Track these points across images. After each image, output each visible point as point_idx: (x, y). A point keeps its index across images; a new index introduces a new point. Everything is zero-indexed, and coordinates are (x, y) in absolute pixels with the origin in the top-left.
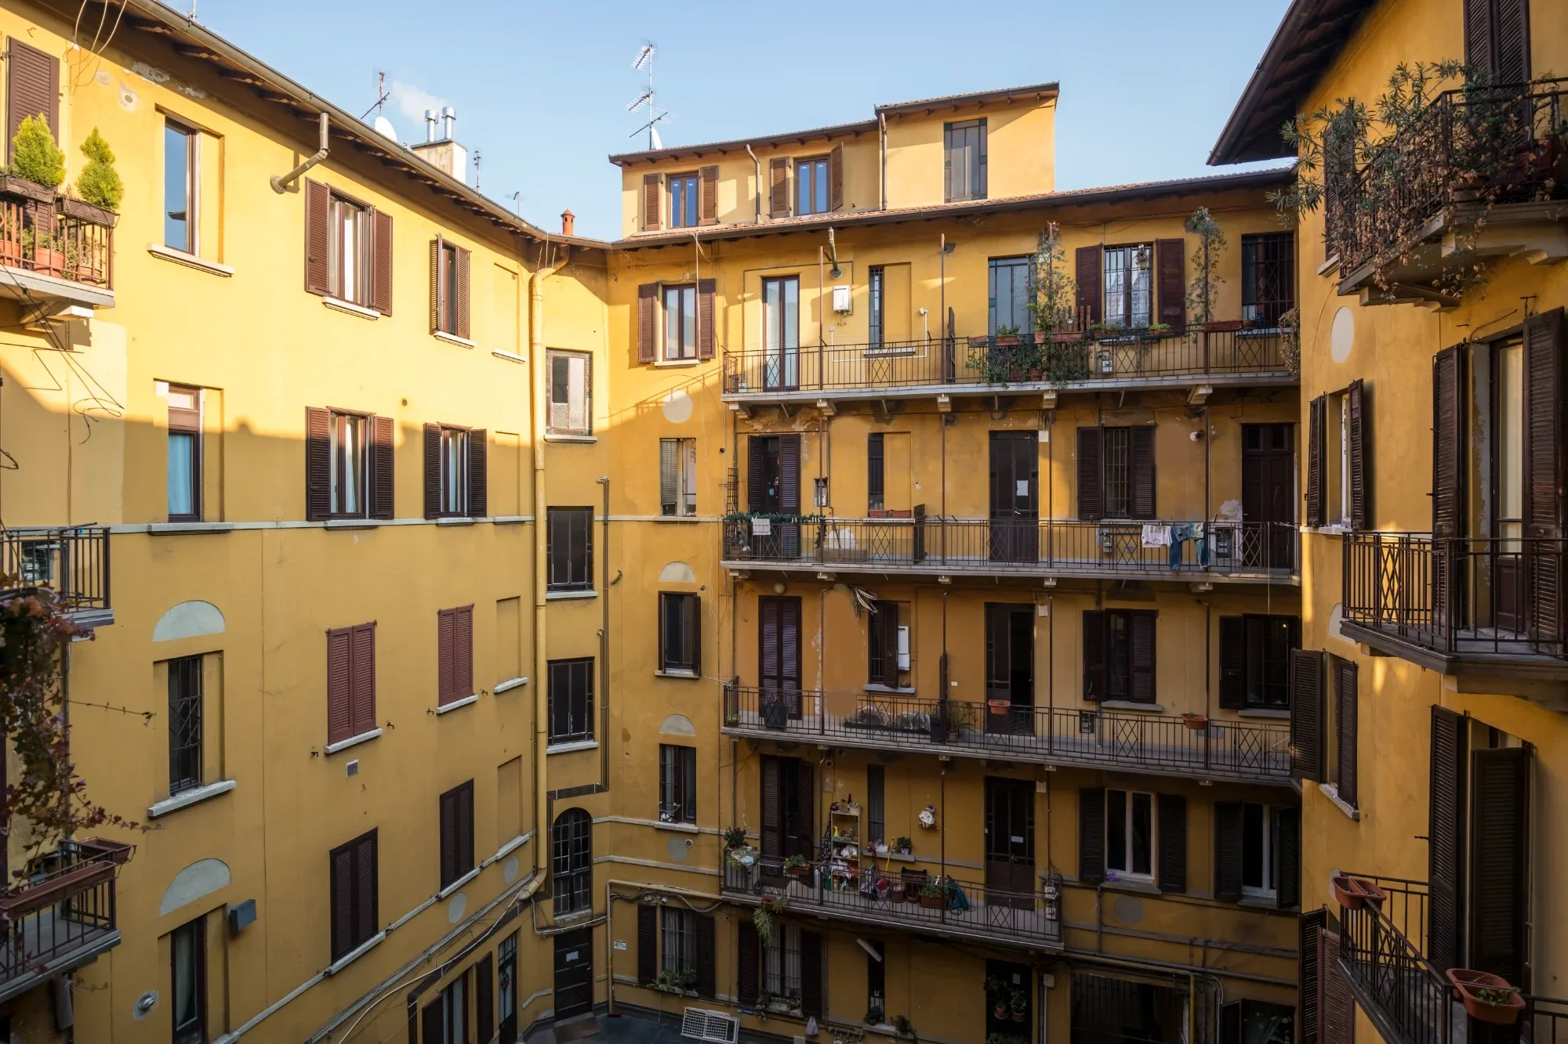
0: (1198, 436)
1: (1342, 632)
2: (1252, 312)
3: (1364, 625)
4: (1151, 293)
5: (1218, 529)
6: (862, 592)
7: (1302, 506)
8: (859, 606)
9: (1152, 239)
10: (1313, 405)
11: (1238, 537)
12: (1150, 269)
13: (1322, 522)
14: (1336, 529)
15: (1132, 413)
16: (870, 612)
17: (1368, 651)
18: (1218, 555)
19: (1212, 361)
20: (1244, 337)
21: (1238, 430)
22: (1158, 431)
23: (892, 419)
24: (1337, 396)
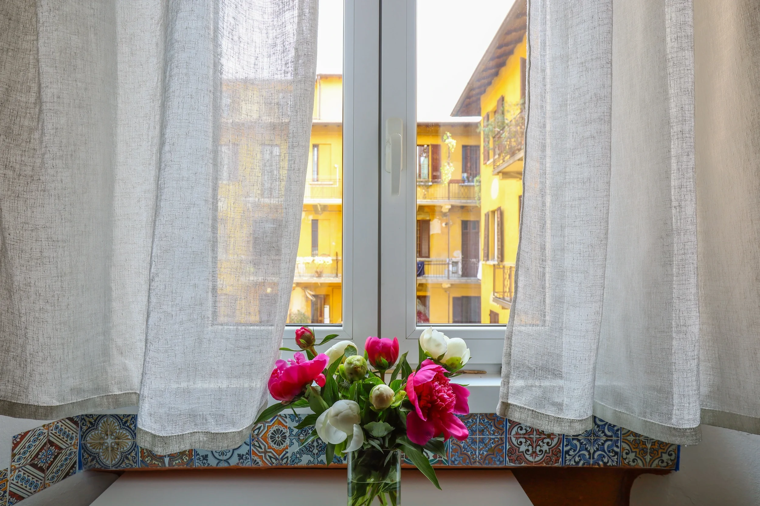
0: (446, 224)
1: (493, 301)
2: (465, 175)
3: (500, 298)
4: (428, 165)
5: (453, 262)
6: (308, 291)
7: (481, 254)
8: (307, 297)
9: (429, 143)
10: (485, 215)
11: (460, 265)
12: (428, 156)
13: (488, 260)
14: (491, 263)
15: (421, 214)
16: (312, 300)
17: (501, 307)
18: (453, 273)
19: (451, 195)
20: (463, 186)
21: (460, 223)
22: (431, 223)
23: (322, 213)
24: (493, 212)
